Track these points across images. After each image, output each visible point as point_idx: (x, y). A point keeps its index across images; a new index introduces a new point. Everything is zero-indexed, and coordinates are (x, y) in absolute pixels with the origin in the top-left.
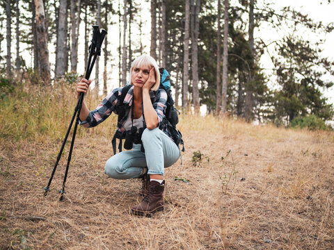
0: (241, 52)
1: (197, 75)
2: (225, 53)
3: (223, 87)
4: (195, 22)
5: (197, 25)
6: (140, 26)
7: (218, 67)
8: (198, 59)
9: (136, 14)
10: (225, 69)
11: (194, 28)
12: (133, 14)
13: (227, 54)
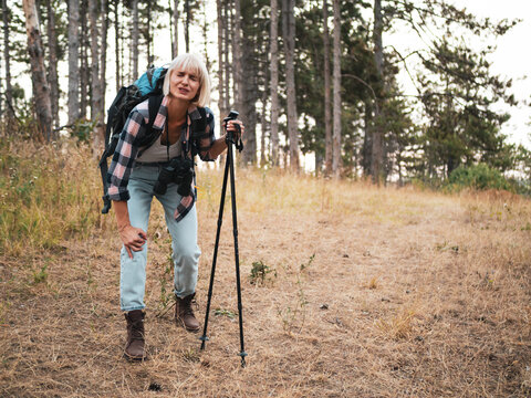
0: (361, 71)
1: (295, 108)
2: (337, 73)
3: (335, 128)
4: (288, 24)
5: (293, 29)
6: (205, 29)
7: (327, 95)
8: (296, 82)
9: (198, 11)
10: (337, 98)
11: (288, 34)
12: (193, 10)
13: (340, 76)
